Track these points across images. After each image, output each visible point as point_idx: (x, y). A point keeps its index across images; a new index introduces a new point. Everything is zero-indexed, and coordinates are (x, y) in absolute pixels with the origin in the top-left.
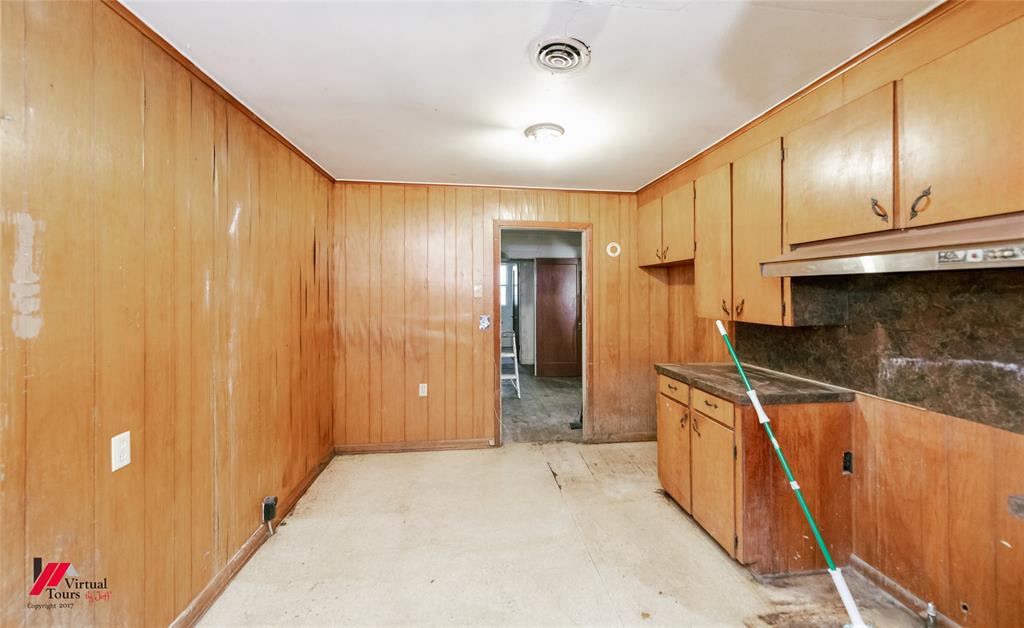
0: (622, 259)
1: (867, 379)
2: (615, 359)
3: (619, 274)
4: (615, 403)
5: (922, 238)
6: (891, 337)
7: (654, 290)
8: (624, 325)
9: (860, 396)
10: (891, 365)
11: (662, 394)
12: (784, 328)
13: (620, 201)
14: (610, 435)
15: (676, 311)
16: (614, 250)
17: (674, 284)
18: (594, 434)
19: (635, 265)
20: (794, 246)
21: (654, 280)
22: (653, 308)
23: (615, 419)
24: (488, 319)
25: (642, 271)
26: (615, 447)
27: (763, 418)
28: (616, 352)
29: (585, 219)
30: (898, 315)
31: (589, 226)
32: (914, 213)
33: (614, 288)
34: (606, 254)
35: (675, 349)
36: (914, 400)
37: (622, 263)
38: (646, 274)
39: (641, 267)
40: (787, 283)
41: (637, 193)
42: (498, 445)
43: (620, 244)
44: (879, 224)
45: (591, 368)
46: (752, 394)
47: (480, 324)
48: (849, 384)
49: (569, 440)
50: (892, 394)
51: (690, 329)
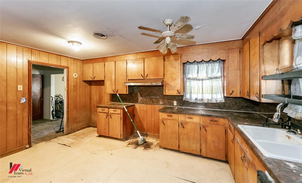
0: (78, 78)
1: (137, 101)
2: (76, 107)
3: (77, 82)
4: (75, 120)
5: (147, 81)
6: (140, 95)
7: (86, 87)
8: (78, 97)
9: (136, 104)
10: (140, 99)
11: (99, 112)
12: (127, 94)
13: (77, 62)
14: (74, 130)
15: (93, 92)
16: (75, 75)
17: (92, 85)
18: (69, 131)
19: (81, 80)
20: (128, 80)
21: (87, 84)
22: (86, 92)
23: (76, 125)
24: (26, 99)
25: (83, 82)
26: (77, 132)
27: (126, 110)
28: (76, 106)
29: (66, 65)
30: (141, 91)
31: (68, 68)
32: (146, 77)
33: (75, 86)
34: (73, 76)
35: (93, 102)
36: (143, 103)
37: (78, 80)
38: (84, 83)
39: (83, 81)
40: (127, 86)
41: (82, 60)
42: (30, 146)
43: (77, 74)
44: (142, 78)
45: (68, 112)
46: (124, 107)
47: (21, 101)
48: (134, 103)
49: (59, 136)
50: (140, 103)
51: (98, 97)
